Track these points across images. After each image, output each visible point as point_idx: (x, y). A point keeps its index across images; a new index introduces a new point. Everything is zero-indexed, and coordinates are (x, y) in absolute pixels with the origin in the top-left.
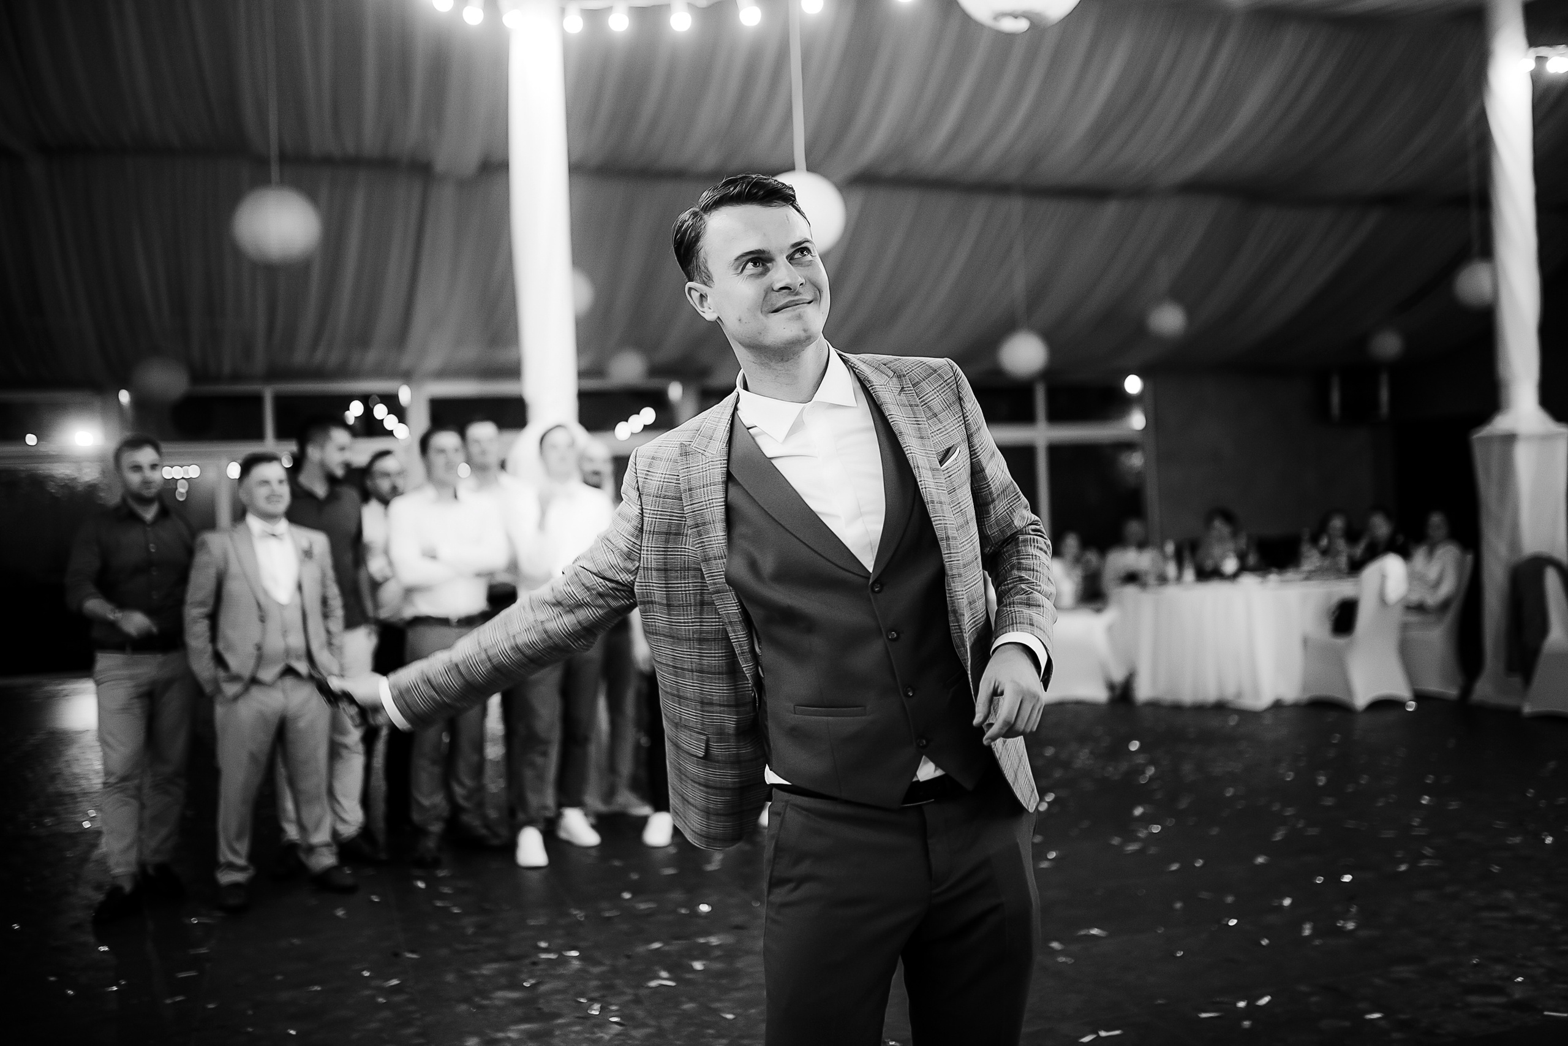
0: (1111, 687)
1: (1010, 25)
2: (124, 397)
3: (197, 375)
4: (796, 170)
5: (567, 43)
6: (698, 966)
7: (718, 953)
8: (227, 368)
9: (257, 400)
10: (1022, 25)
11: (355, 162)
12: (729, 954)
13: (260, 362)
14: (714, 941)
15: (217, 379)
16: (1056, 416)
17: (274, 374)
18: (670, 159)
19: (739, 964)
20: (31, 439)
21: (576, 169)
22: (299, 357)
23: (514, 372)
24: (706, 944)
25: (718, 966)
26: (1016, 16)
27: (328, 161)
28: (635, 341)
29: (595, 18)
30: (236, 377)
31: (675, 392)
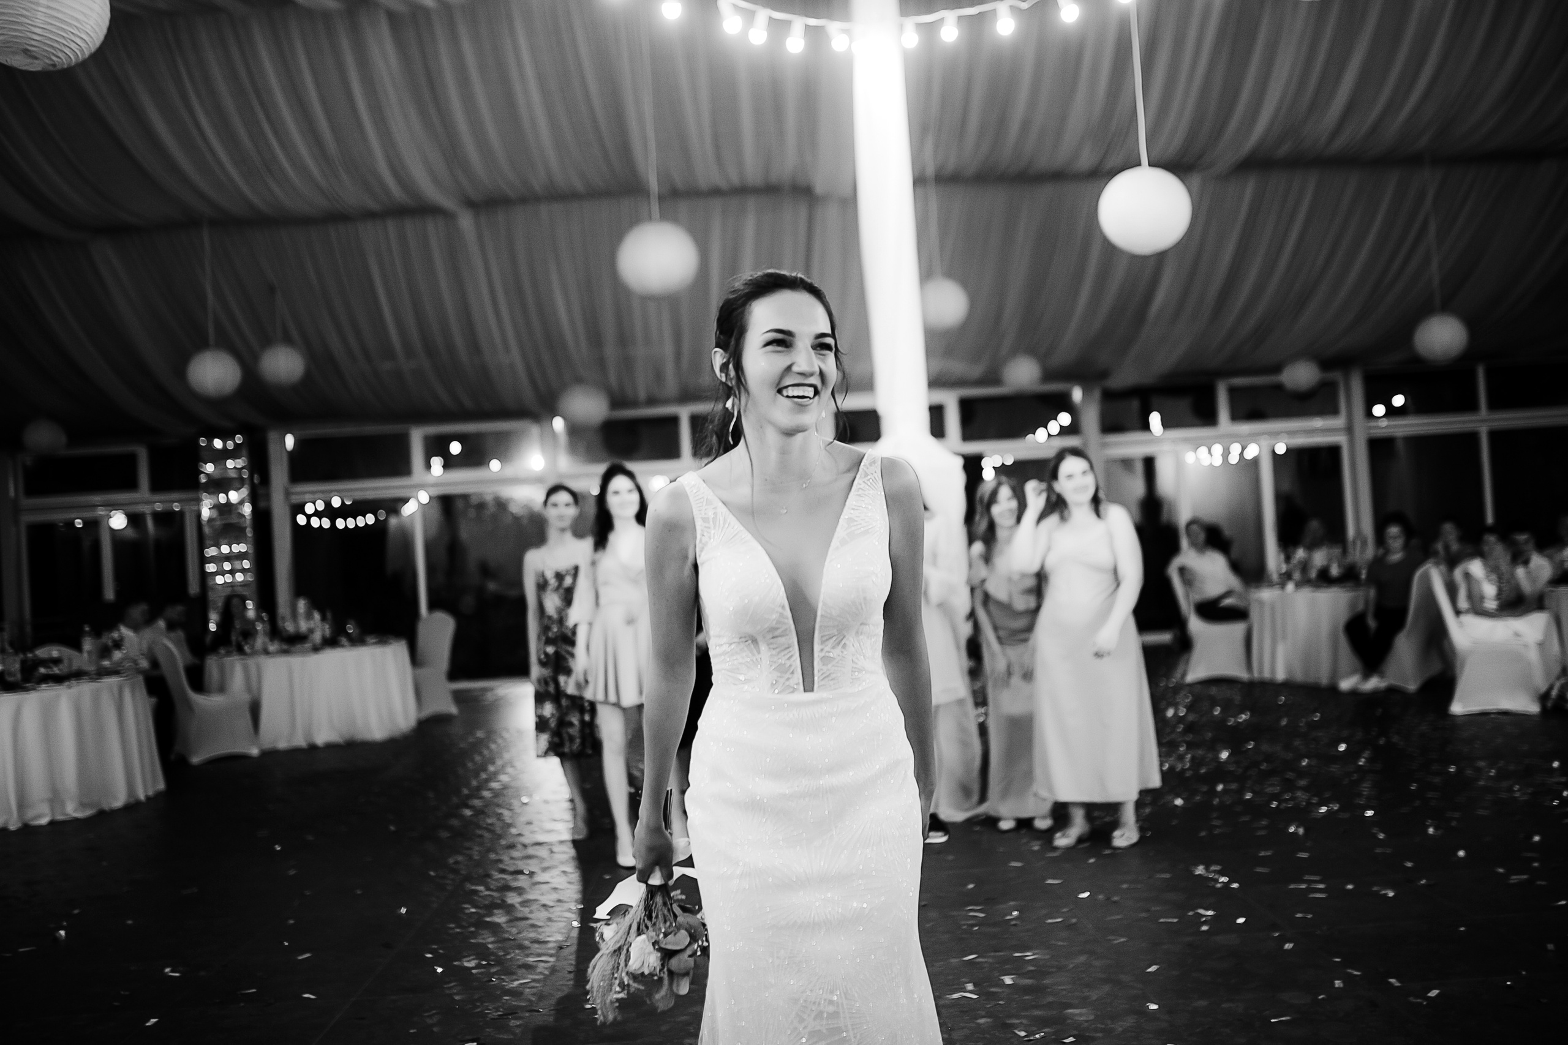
2: (558, 423)
3: (617, 401)
4: (1142, 166)
5: (907, 56)
6: (1008, 980)
7: (1030, 968)
8: (642, 395)
9: (673, 421)
11: (742, 191)
12: (1040, 971)
13: (671, 386)
14: (1030, 956)
15: (634, 404)
16: (1495, 404)
17: (686, 396)
18: (1044, 162)
19: (1047, 981)
20: (495, 465)
21: (919, 181)
23: (867, 385)
24: (1021, 958)
25: (1026, 982)
27: (716, 192)
28: (1027, 347)
29: (930, 31)
30: (652, 401)
31: (1077, 394)
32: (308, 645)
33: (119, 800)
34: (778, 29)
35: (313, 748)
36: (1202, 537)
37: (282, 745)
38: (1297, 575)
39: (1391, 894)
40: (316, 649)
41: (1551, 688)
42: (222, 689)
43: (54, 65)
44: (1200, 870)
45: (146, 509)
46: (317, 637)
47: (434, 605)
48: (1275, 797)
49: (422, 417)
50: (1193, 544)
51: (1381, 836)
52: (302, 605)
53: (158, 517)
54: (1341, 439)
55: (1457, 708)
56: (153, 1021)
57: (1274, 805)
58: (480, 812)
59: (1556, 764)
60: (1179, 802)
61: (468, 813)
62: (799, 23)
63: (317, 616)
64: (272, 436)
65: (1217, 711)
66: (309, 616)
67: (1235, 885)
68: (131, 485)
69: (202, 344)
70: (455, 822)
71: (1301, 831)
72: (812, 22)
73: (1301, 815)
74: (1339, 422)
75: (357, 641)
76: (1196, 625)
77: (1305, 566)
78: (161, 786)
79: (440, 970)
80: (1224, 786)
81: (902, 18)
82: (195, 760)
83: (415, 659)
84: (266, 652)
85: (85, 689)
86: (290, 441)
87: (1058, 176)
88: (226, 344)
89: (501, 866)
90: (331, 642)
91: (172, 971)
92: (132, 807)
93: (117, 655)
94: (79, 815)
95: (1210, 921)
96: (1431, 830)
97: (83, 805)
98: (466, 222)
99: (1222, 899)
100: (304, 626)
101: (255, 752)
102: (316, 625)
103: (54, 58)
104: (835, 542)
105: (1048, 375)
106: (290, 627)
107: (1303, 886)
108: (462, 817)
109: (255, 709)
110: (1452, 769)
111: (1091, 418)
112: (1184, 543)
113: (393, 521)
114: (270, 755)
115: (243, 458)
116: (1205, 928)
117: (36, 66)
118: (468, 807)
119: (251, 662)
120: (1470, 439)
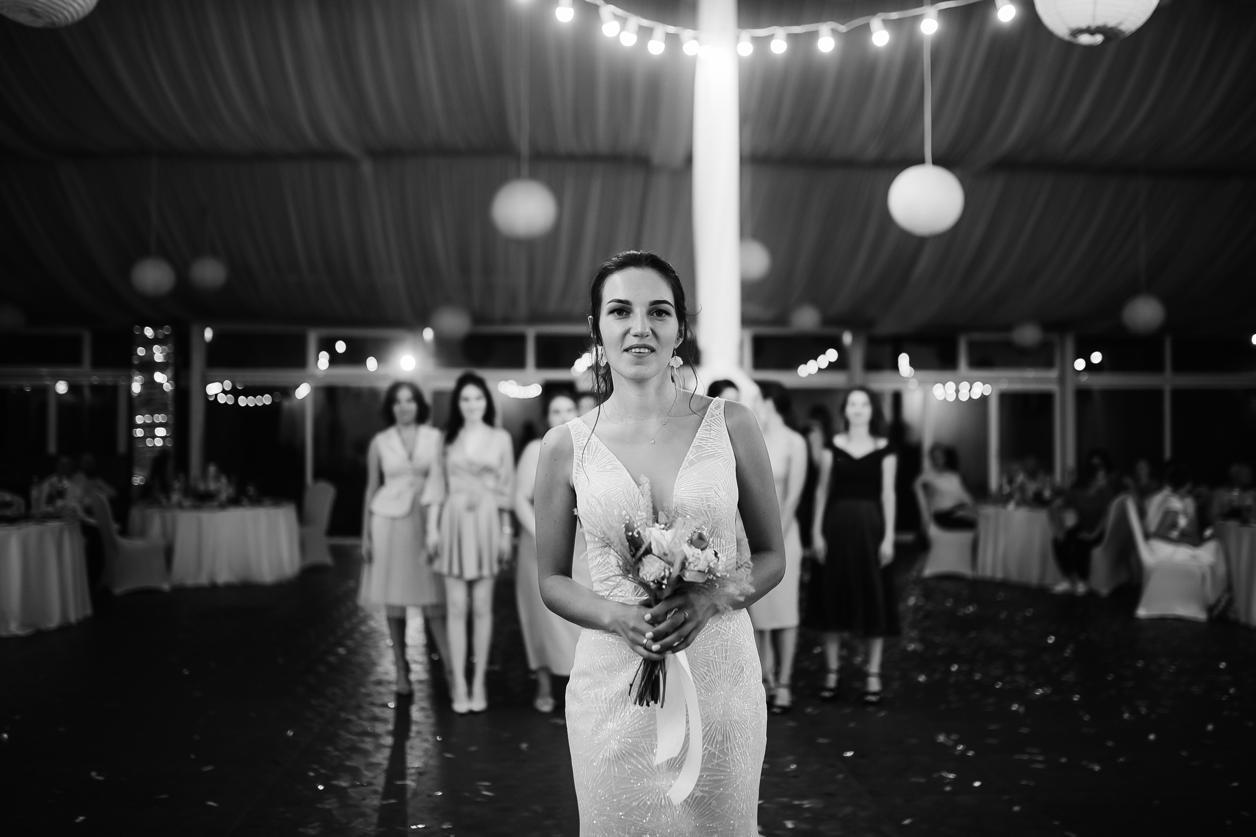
0: (1210, 609)
1: (1085, 39)
2: (428, 334)
3: (478, 318)
4: (926, 164)
5: (742, 63)
7: (807, 815)
8: (499, 314)
9: (520, 339)
10: (1099, 39)
11: (593, 158)
12: (816, 818)
13: (523, 309)
14: (807, 804)
15: (490, 321)
17: (535, 318)
19: (822, 827)
20: (372, 363)
22: (552, 305)
24: (799, 806)
25: (805, 826)
26: (1091, 31)
27: (571, 158)
28: (812, 298)
29: (761, 43)
30: (506, 321)
31: (847, 338)
32: (215, 504)
33: (54, 621)
34: (645, 33)
35: (214, 587)
36: (941, 459)
37: (190, 582)
38: (1017, 496)
39: (1097, 768)
40: (223, 506)
41: (1219, 601)
42: (143, 533)
43: (53, 24)
44: (941, 738)
45: (84, 382)
46: (223, 496)
47: (319, 475)
48: (999, 679)
49: (318, 321)
50: (936, 465)
51: (1087, 718)
52: (212, 469)
53: (94, 388)
54: (1054, 387)
55: (1142, 612)
56: (81, 818)
57: (999, 685)
58: (352, 652)
59: (1223, 665)
60: (922, 678)
61: (342, 651)
62: (661, 30)
63: (224, 480)
64: (195, 330)
65: (949, 603)
66: (217, 479)
67: (970, 753)
68: (74, 359)
69: (143, 252)
70: (332, 659)
71: (1022, 710)
72: (671, 29)
73: (1021, 695)
74: (1053, 374)
75: (256, 502)
76: (934, 531)
77: (1022, 489)
78: (89, 611)
79: (321, 787)
80: (959, 667)
81: (740, 30)
82: (118, 590)
83: (302, 518)
84: (180, 506)
85: (32, 530)
86: (208, 334)
87: (848, 164)
88: (165, 254)
89: (370, 699)
90: (235, 501)
91: (98, 775)
92: (65, 629)
93: (60, 503)
94: (21, 632)
95: (952, 782)
96: (1126, 716)
97: (24, 625)
98: (367, 168)
99: (959, 763)
100: (212, 486)
101: (166, 587)
102: (223, 487)
103: (55, 18)
104: (685, 463)
105: (827, 321)
106: (202, 487)
107: (1025, 757)
108: (337, 655)
109: (169, 553)
110: (1140, 664)
111: (857, 358)
112: (927, 463)
113: (286, 404)
114: (180, 591)
115: (170, 345)
116: (948, 789)
117: (39, 24)
118: (342, 646)
119: (168, 515)
120: (1156, 395)
